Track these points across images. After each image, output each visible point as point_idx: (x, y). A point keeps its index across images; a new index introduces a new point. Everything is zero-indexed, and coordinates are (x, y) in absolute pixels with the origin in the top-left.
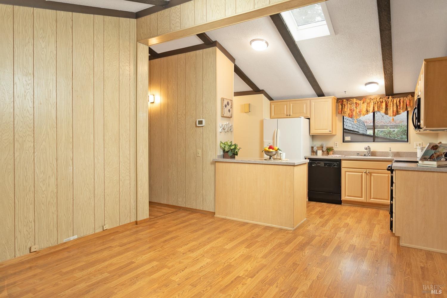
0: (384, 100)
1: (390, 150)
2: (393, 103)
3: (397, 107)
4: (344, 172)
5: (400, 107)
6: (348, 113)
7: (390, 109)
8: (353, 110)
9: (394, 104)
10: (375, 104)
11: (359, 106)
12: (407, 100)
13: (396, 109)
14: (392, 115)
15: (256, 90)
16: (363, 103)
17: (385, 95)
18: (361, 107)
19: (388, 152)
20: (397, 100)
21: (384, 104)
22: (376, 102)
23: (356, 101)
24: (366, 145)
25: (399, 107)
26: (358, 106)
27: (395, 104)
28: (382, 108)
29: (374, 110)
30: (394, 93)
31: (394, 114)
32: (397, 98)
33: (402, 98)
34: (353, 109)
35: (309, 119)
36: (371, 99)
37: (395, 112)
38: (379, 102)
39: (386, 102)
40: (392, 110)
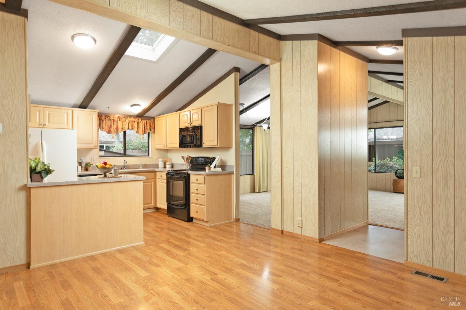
1: (141, 163)
6: (106, 129)
7: (140, 129)
9: (143, 124)
10: (129, 122)
12: (151, 122)
16: (119, 121)
19: (139, 165)
20: (145, 121)
23: (113, 118)
25: (146, 128)
28: (134, 127)
29: (128, 128)
33: (148, 121)
36: (126, 118)
37: (143, 131)
38: (132, 122)
39: (137, 122)
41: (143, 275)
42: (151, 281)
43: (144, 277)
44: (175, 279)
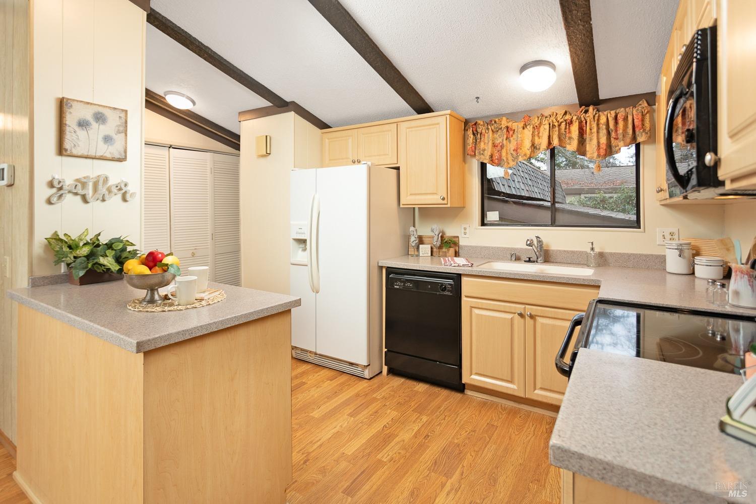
0: (575, 118)
1: (592, 249)
2: (598, 125)
3: (609, 133)
4: (468, 308)
5: (617, 135)
6: (489, 154)
7: (591, 140)
8: (502, 147)
9: (601, 126)
10: (552, 127)
11: (515, 136)
12: (634, 113)
13: (607, 138)
14: (596, 154)
15: (279, 105)
16: (524, 128)
17: (578, 105)
18: (519, 136)
19: (586, 253)
20: (609, 115)
21: (575, 128)
22: (556, 124)
23: (508, 122)
24: (531, 233)
25: (613, 135)
26: (512, 136)
27: (604, 127)
28: (570, 138)
29: (550, 143)
30: (601, 97)
31: (602, 152)
32: (608, 111)
33: (622, 109)
34: (501, 144)
35: (398, 169)
36: (543, 116)
37: (603, 146)
38: (563, 125)
39: (580, 123)
40: (595, 142)
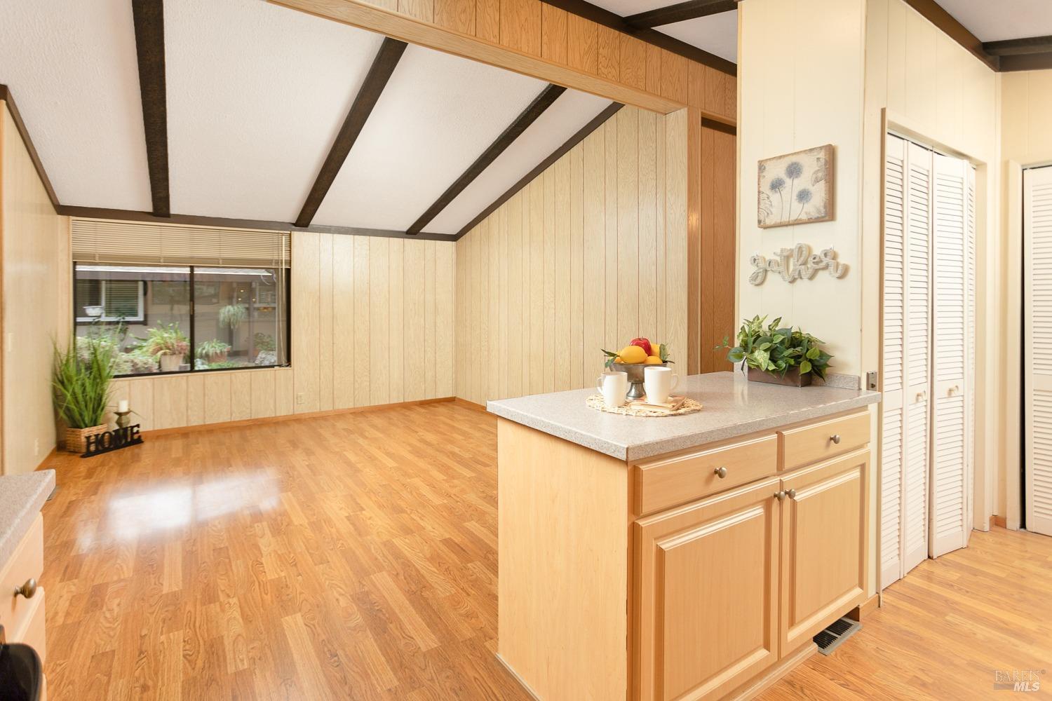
41: (474, 523)
42: (460, 513)
43: (472, 520)
44: (420, 514)
